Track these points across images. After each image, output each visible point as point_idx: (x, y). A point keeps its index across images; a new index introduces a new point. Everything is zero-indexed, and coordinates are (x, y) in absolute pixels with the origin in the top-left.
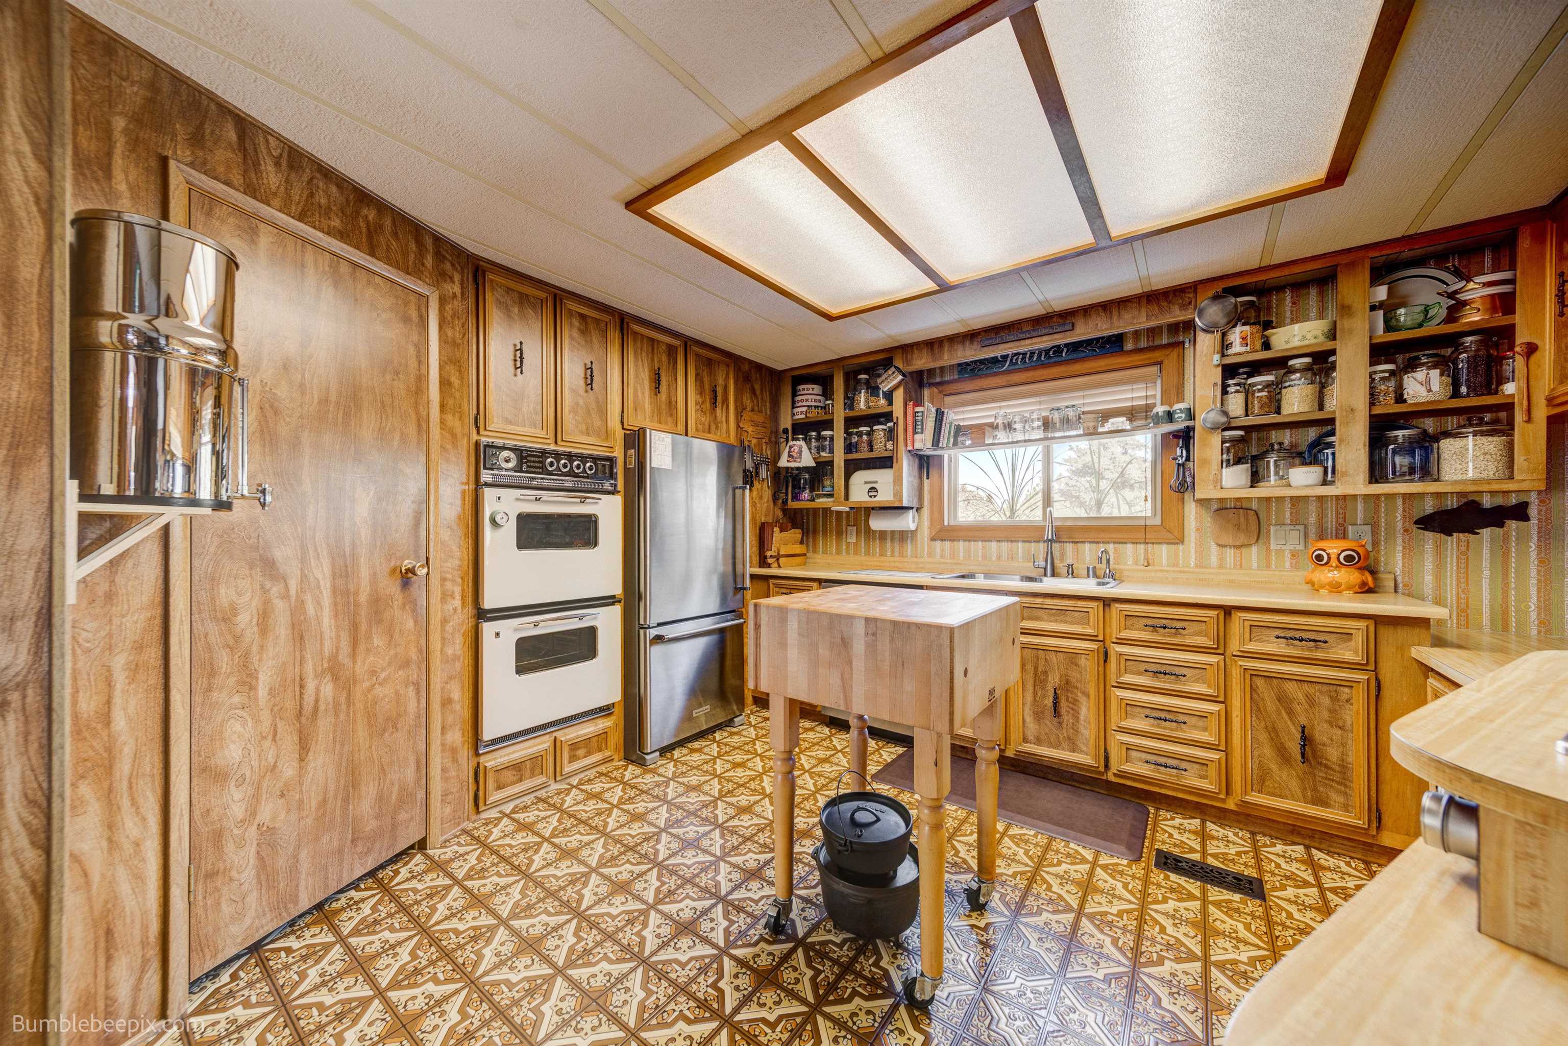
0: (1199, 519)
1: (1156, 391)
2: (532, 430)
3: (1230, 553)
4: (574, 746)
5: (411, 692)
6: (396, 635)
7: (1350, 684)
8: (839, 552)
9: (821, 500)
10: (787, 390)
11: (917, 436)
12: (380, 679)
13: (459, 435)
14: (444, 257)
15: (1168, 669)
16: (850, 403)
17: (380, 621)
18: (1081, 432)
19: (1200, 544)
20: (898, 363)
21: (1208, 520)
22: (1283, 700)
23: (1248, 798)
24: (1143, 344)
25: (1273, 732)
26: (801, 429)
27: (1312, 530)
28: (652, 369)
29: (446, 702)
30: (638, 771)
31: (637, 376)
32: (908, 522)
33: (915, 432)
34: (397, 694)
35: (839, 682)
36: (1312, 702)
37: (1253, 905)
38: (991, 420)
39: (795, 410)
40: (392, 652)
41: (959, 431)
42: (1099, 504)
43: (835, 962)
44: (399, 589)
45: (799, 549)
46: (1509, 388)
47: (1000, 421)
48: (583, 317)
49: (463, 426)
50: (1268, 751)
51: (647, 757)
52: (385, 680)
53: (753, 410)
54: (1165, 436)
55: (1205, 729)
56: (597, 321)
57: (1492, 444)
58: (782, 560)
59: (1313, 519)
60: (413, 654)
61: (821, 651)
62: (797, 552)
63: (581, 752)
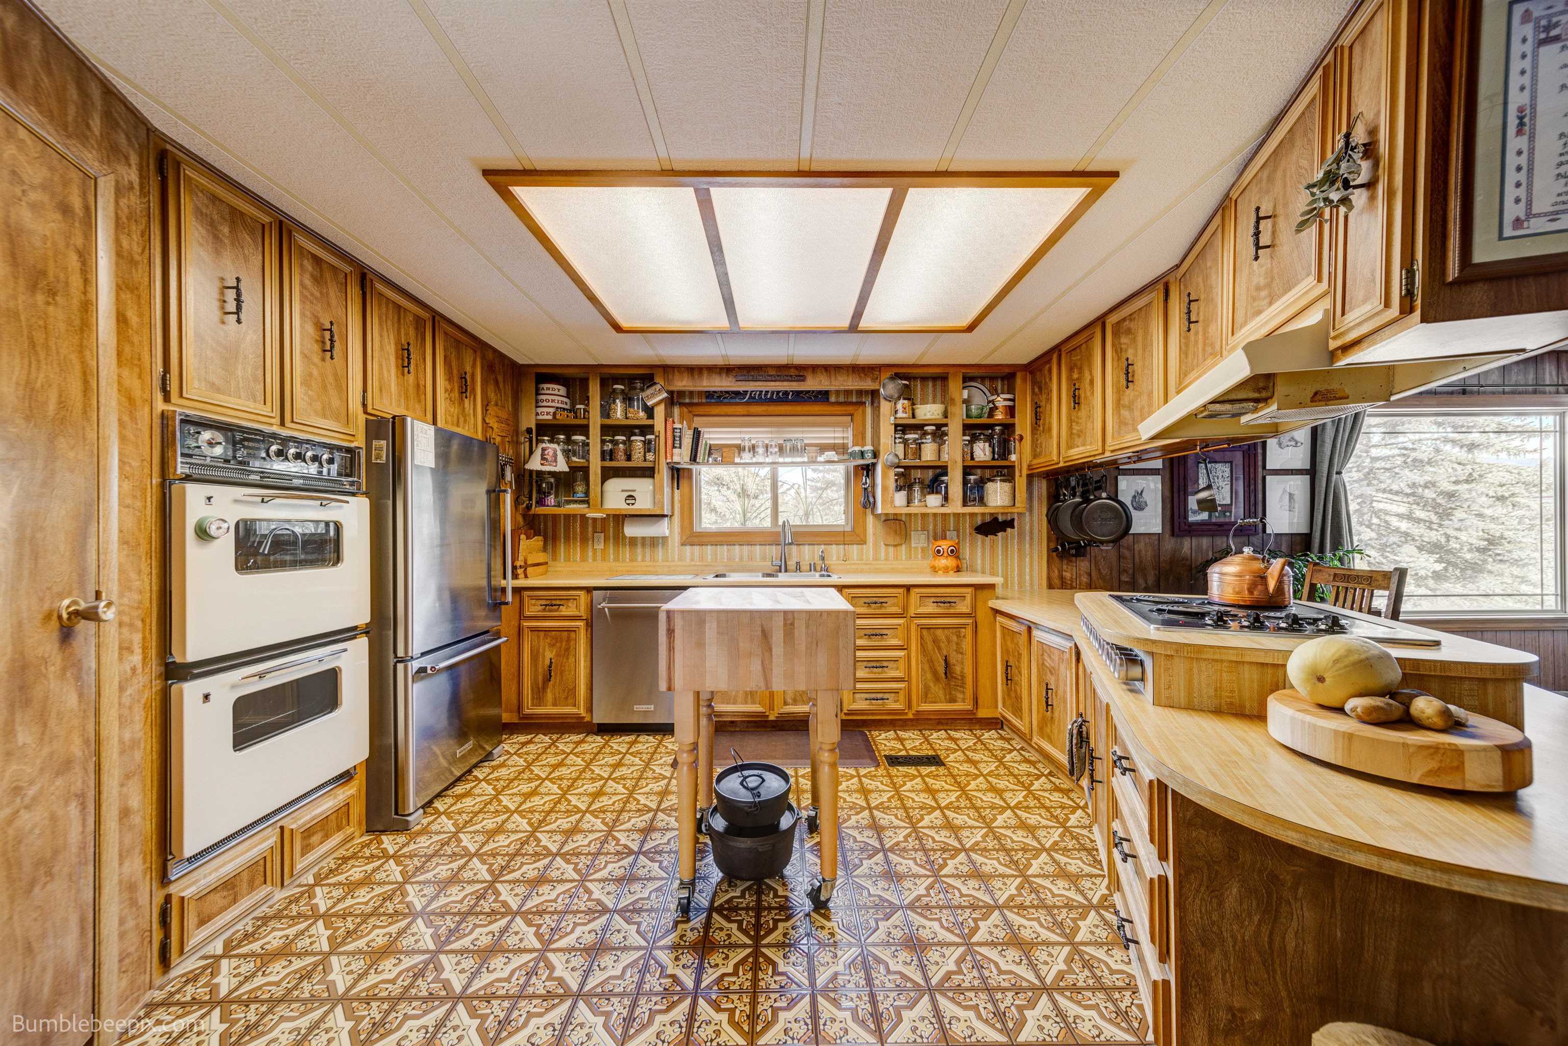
0: (875, 527)
1: (850, 434)
2: (252, 404)
3: (891, 549)
4: (308, 833)
5: (73, 809)
6: (52, 723)
7: (964, 626)
8: (584, 559)
9: (572, 506)
10: (531, 387)
11: (676, 451)
12: (27, 800)
13: (139, 402)
14: (118, 124)
15: (878, 632)
16: (606, 412)
17: (27, 703)
18: (806, 459)
19: (876, 544)
20: (659, 379)
21: (880, 526)
22: (936, 641)
23: (920, 709)
24: (841, 399)
25: (931, 662)
26: (546, 430)
27: (931, 533)
28: (398, 342)
29: (125, 813)
30: (401, 839)
31: (382, 348)
32: (662, 529)
33: (674, 447)
34: (53, 818)
35: (759, 667)
36: (949, 640)
37: (942, 771)
38: (739, 442)
39: (539, 410)
40: (46, 751)
41: (711, 450)
42: (807, 515)
43: (747, 909)
44: (57, 645)
45: (541, 557)
46: (1013, 457)
47: (747, 444)
48: (317, 260)
49: (143, 390)
50: (929, 676)
51: (409, 818)
52: (34, 799)
53: (496, 405)
54: (856, 467)
55: (897, 669)
56: (334, 269)
57: (1007, 486)
58: (529, 570)
59: (931, 527)
60: (77, 749)
61: (741, 645)
62: (541, 561)
63: (315, 839)
